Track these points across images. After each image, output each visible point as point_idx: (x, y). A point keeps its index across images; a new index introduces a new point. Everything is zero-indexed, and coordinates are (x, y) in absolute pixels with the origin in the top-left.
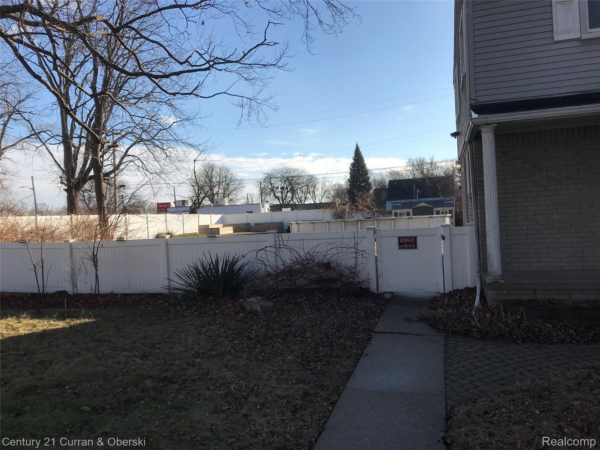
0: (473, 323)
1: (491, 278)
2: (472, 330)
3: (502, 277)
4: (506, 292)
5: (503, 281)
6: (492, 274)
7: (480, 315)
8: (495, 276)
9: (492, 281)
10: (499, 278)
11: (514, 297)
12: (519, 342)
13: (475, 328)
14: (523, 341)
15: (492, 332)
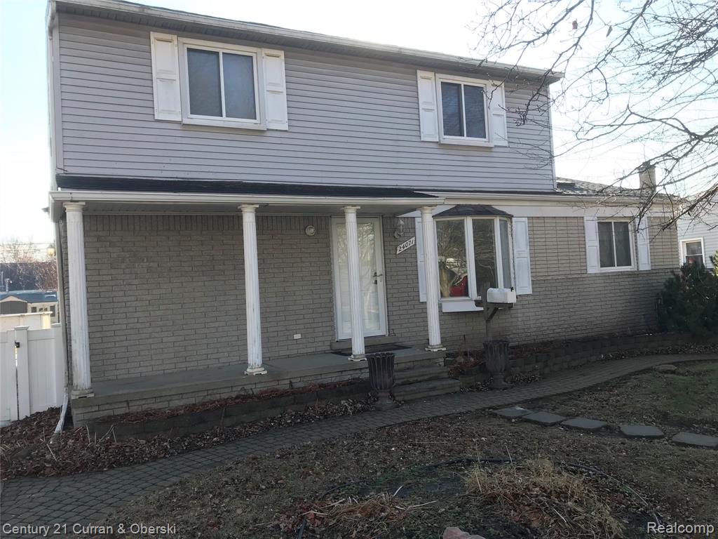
0: (48, 457)
1: (77, 393)
2: (45, 466)
3: (91, 390)
4: (97, 408)
5: (93, 395)
6: (78, 388)
7: (59, 443)
8: (83, 389)
9: (77, 397)
10: (87, 391)
11: (105, 413)
12: (105, 469)
13: (48, 462)
14: (111, 467)
15: (73, 463)
